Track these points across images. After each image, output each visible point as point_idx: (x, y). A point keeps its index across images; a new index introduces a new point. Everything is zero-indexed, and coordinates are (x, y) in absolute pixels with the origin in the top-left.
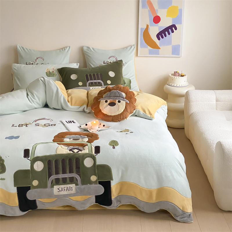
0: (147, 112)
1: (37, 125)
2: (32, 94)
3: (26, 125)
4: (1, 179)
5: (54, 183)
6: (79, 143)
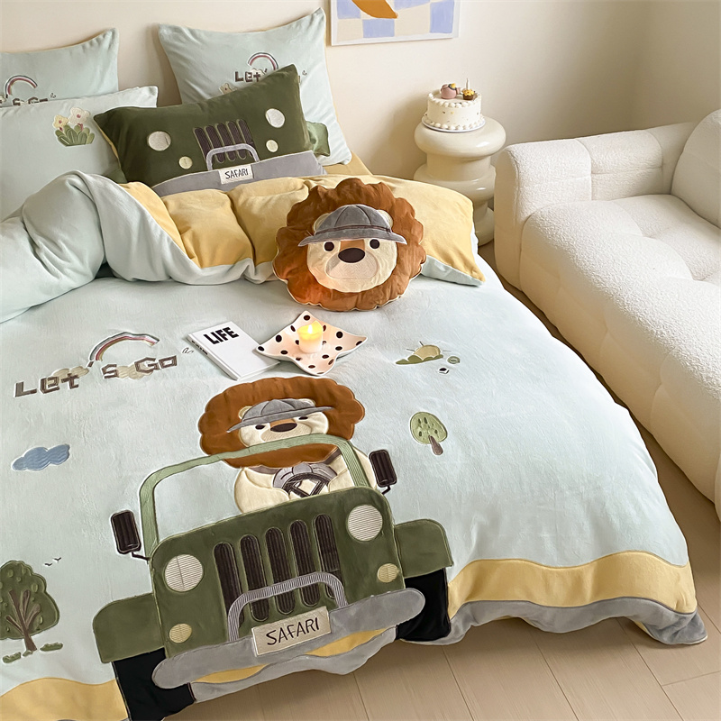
0: (458, 261)
1: (111, 373)
2: (53, 242)
3: (71, 379)
4: (47, 648)
5: (250, 621)
6: (304, 442)
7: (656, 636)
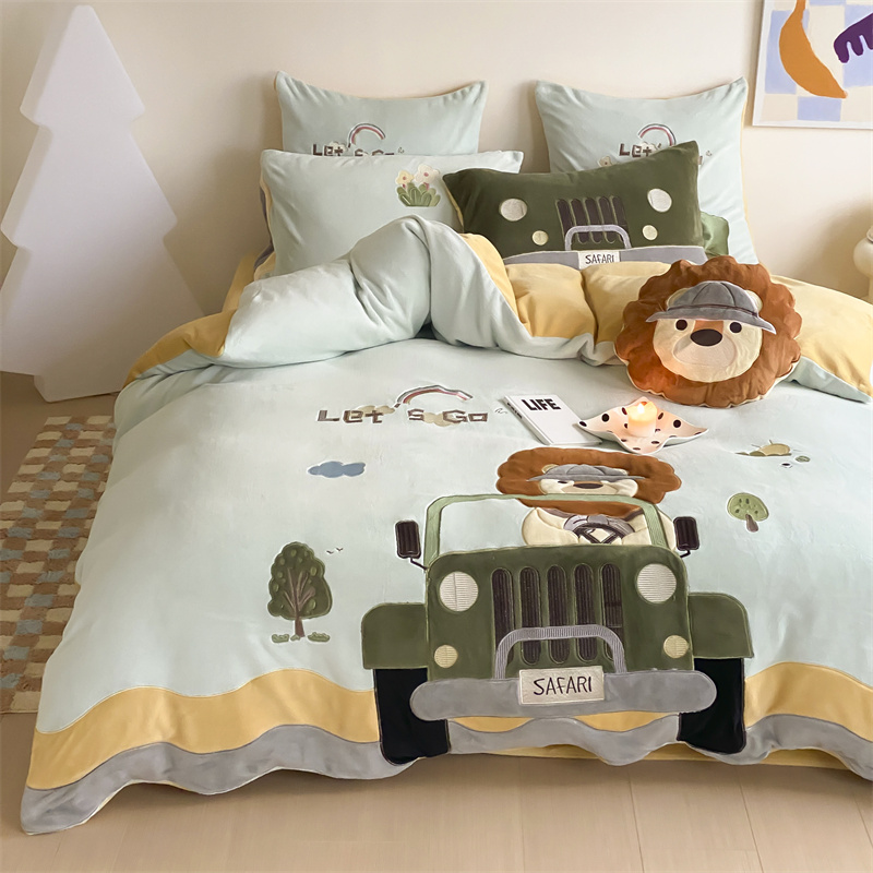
0: (844, 370)
1: (417, 416)
2: (378, 285)
3: (375, 415)
4: (314, 638)
5: (518, 663)
6: (607, 499)
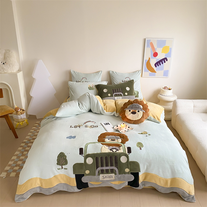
0: (156, 118)
1: (86, 126)
2: (82, 104)
3: (79, 126)
4: (65, 169)
5: (100, 173)
7: (184, 199)
